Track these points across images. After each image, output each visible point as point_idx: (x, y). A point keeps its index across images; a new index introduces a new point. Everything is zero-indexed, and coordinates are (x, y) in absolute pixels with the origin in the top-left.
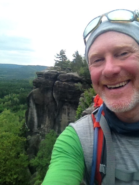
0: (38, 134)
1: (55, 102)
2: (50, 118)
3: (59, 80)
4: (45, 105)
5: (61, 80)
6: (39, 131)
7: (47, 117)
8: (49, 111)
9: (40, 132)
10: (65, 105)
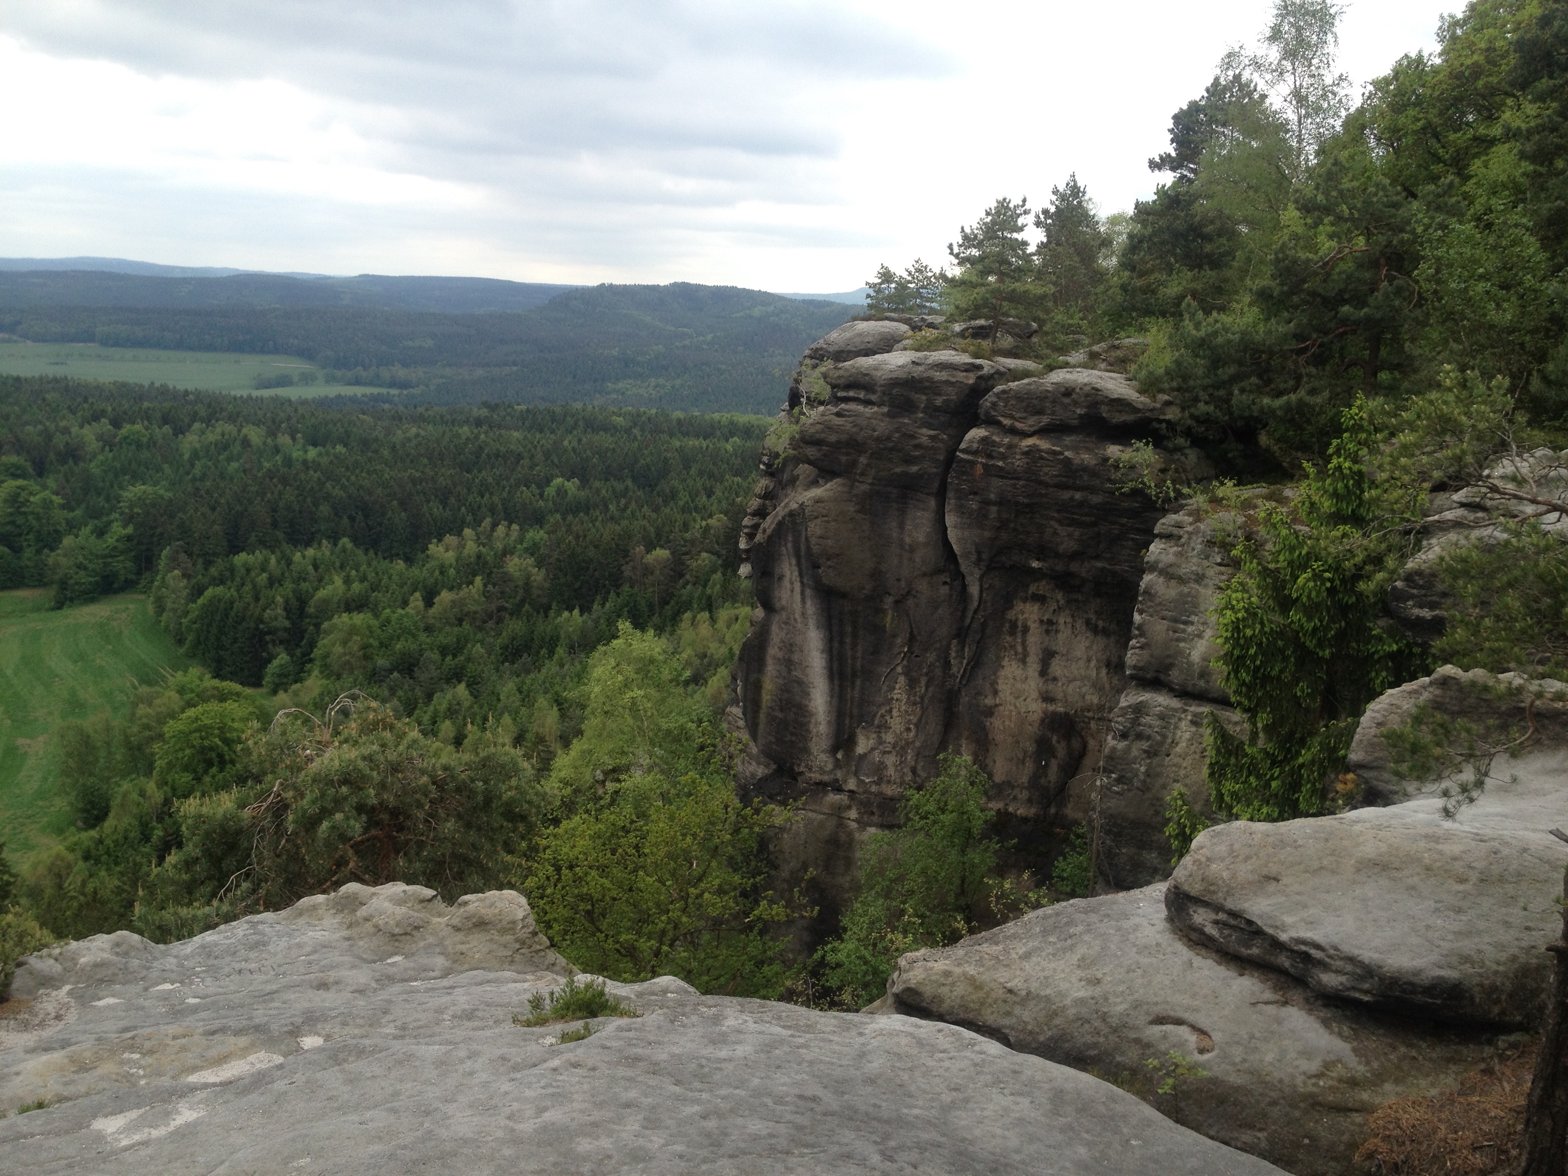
0: (833, 798)
1: (959, 576)
2: (921, 689)
3: (990, 422)
4: (889, 602)
5: (1006, 422)
6: (839, 774)
7: (902, 680)
8: (912, 639)
9: (852, 784)
10: (1025, 600)
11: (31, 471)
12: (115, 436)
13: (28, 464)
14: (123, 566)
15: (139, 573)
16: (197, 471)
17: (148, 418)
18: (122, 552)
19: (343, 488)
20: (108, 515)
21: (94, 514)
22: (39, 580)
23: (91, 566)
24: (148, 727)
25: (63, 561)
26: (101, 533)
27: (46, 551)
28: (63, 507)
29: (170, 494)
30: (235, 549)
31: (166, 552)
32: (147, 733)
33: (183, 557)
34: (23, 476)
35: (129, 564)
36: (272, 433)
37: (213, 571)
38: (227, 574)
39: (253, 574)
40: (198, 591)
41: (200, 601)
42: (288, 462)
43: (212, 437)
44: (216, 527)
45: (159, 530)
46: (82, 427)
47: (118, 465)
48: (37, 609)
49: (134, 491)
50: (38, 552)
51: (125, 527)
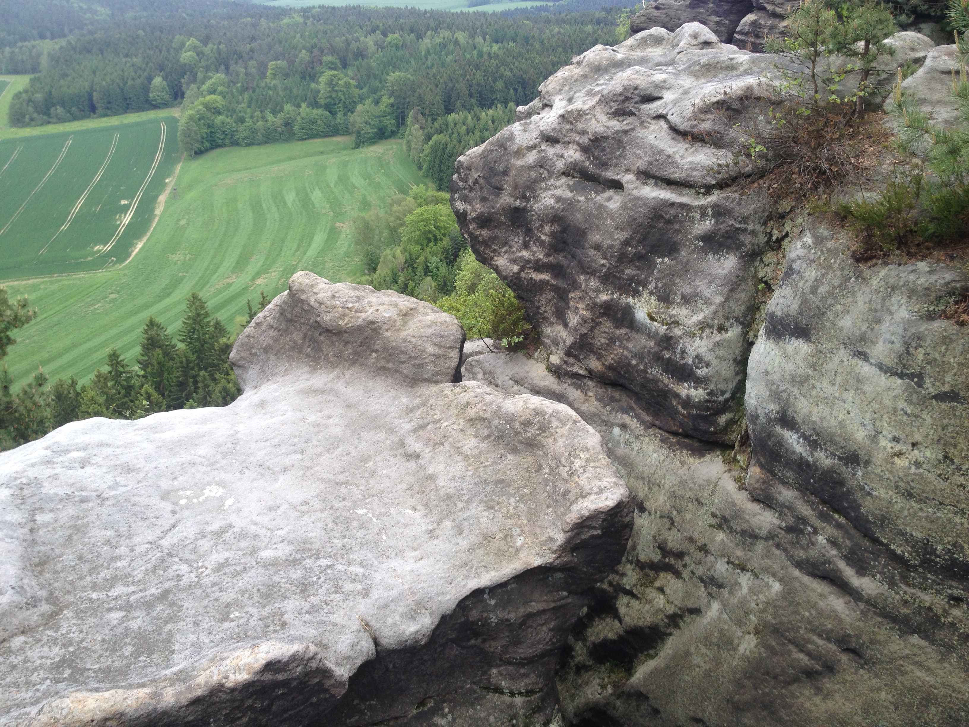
11: (339, 65)
12: (384, 42)
13: (338, 61)
14: (390, 122)
15: (398, 127)
16: (429, 63)
17: (402, 29)
18: (389, 114)
19: (511, 70)
20: (381, 91)
21: (374, 91)
22: (347, 132)
23: (372, 123)
24: (398, 218)
25: (358, 119)
26: (377, 102)
27: (349, 113)
28: (356, 87)
29: (414, 78)
30: (449, 111)
31: (411, 113)
32: (399, 222)
33: (420, 116)
34: (335, 69)
35: (393, 121)
36: (472, 37)
37: (436, 125)
38: (444, 126)
39: (458, 126)
40: (429, 137)
41: (430, 143)
42: (481, 55)
43: (438, 40)
44: (438, 98)
45: (407, 100)
46: (366, 37)
47: (385, 60)
48: (346, 148)
49: (393, 76)
50: (345, 114)
51: (389, 98)
